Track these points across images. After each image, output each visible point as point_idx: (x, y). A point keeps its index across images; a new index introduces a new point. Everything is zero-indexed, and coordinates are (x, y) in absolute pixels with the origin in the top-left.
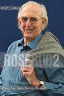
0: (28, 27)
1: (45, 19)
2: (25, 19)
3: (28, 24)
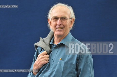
0: (59, 25)
1: (73, 19)
2: (56, 18)
3: (59, 23)
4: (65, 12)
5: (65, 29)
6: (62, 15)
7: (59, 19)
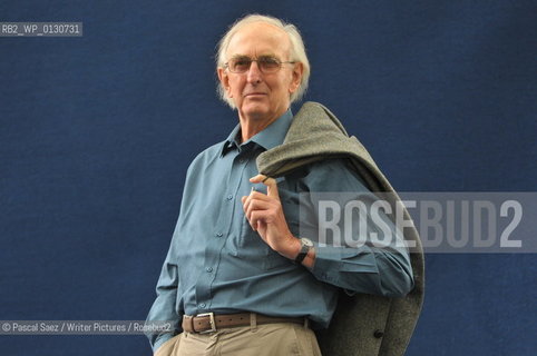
3: (253, 76)
6: (263, 51)
7: (254, 65)
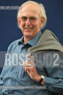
1: (44, 18)
4: (34, 12)
5: (34, 29)
